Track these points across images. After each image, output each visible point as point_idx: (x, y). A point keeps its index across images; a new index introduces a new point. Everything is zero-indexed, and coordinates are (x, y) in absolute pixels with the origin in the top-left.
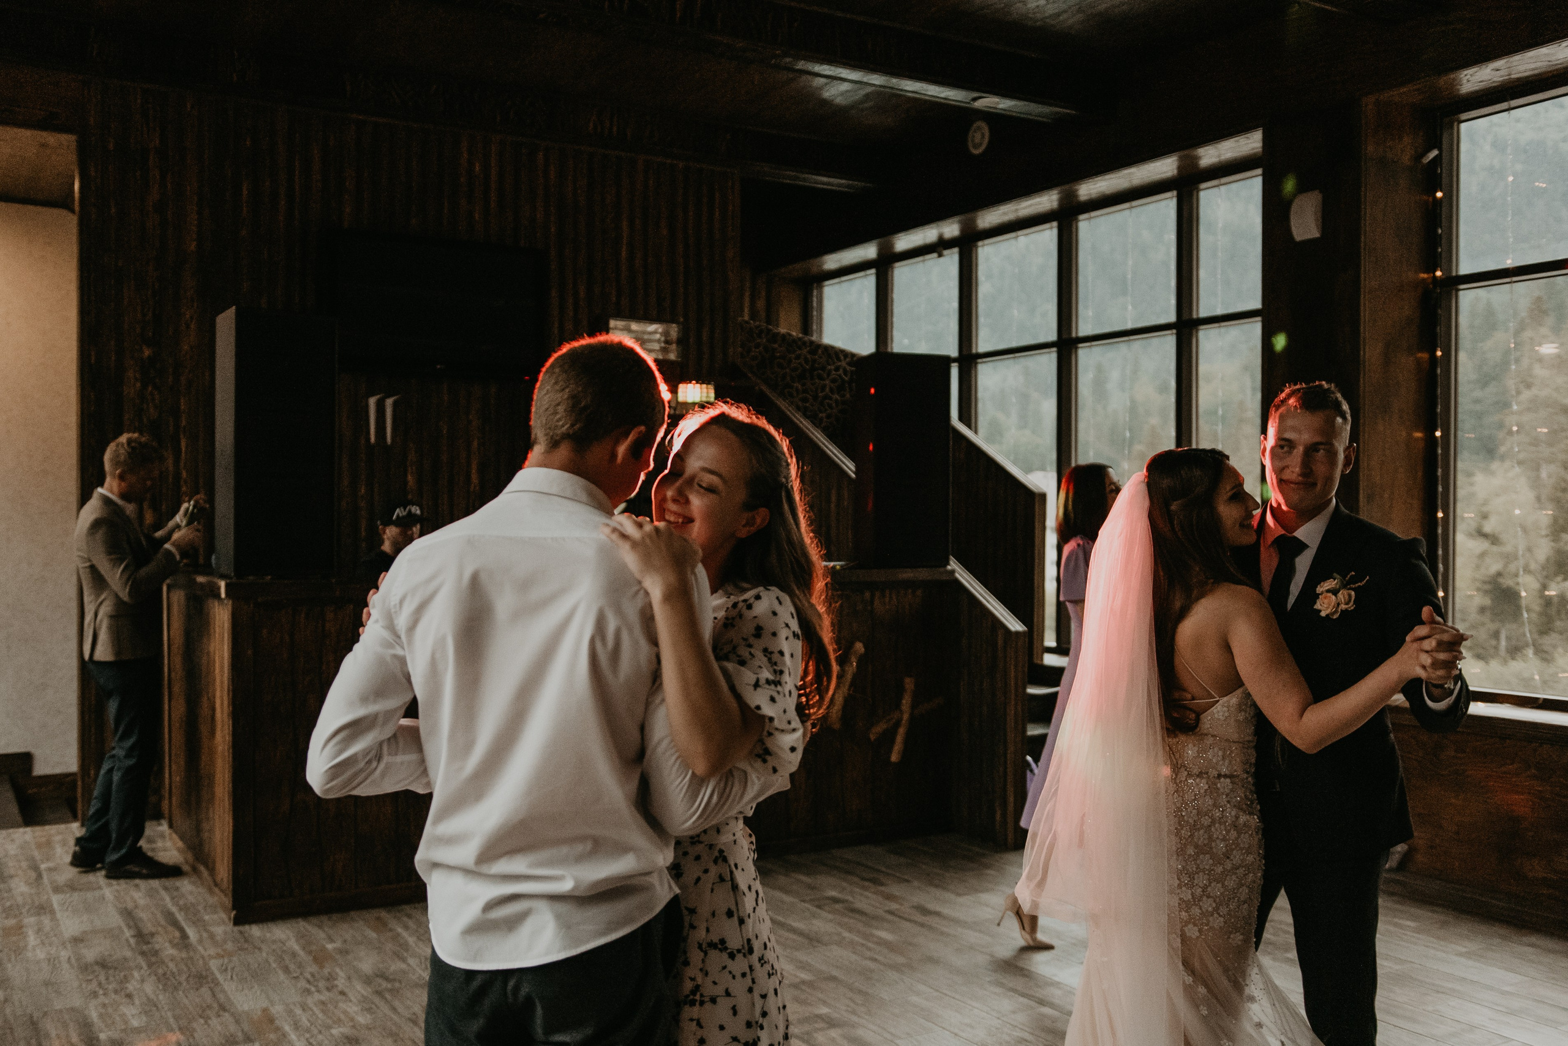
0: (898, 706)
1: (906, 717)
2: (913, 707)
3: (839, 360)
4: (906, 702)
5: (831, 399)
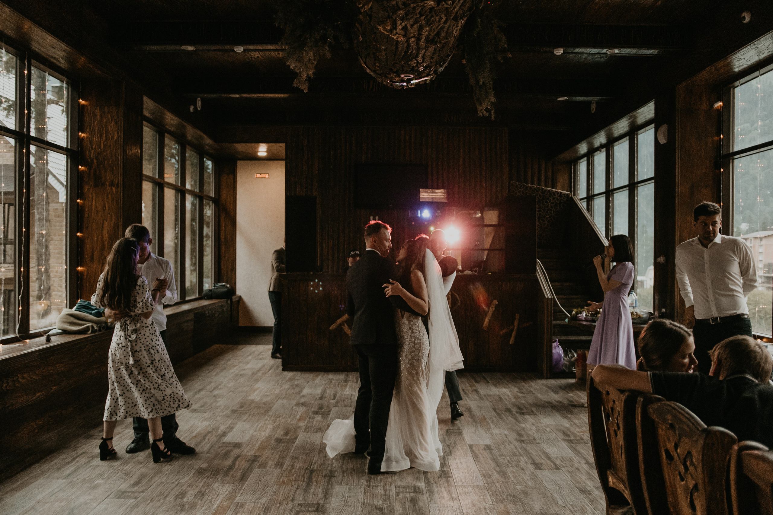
0: (513, 324)
1: (516, 328)
2: (519, 324)
3: (555, 195)
4: (516, 323)
5: (551, 210)
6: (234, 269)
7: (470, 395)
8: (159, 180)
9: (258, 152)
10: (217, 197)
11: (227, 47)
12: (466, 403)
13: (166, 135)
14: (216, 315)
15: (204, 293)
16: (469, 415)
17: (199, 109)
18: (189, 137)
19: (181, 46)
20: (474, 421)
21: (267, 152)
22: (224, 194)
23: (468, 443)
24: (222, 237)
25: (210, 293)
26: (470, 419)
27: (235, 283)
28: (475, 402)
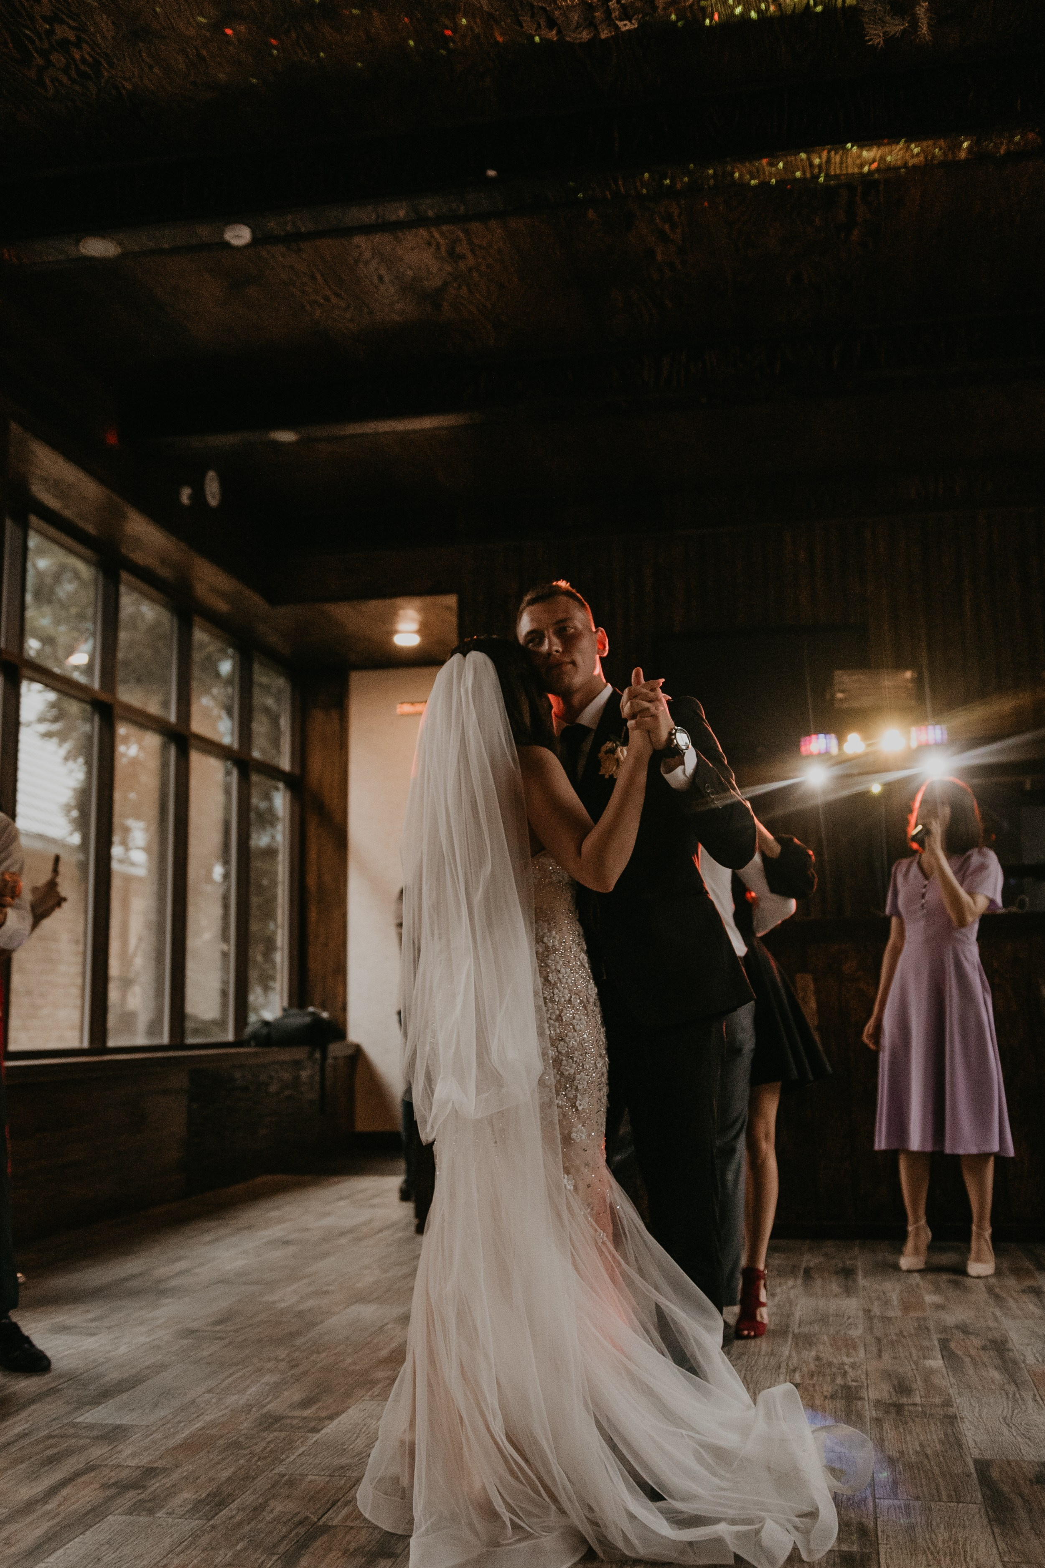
6: (341, 970)
7: (1011, 1303)
8: (105, 697)
9: (394, 632)
10: (297, 771)
11: (204, 232)
12: (992, 1324)
13: (124, 575)
14: (273, 1089)
15: (249, 1030)
16: (998, 1362)
17: (213, 502)
18: (201, 590)
19: (78, 242)
20: (1013, 1379)
21: (419, 632)
22: (316, 763)
23: (976, 1453)
24: (312, 881)
25: (265, 1031)
26: (996, 1375)
27: (344, 1008)
28: (1030, 1323)
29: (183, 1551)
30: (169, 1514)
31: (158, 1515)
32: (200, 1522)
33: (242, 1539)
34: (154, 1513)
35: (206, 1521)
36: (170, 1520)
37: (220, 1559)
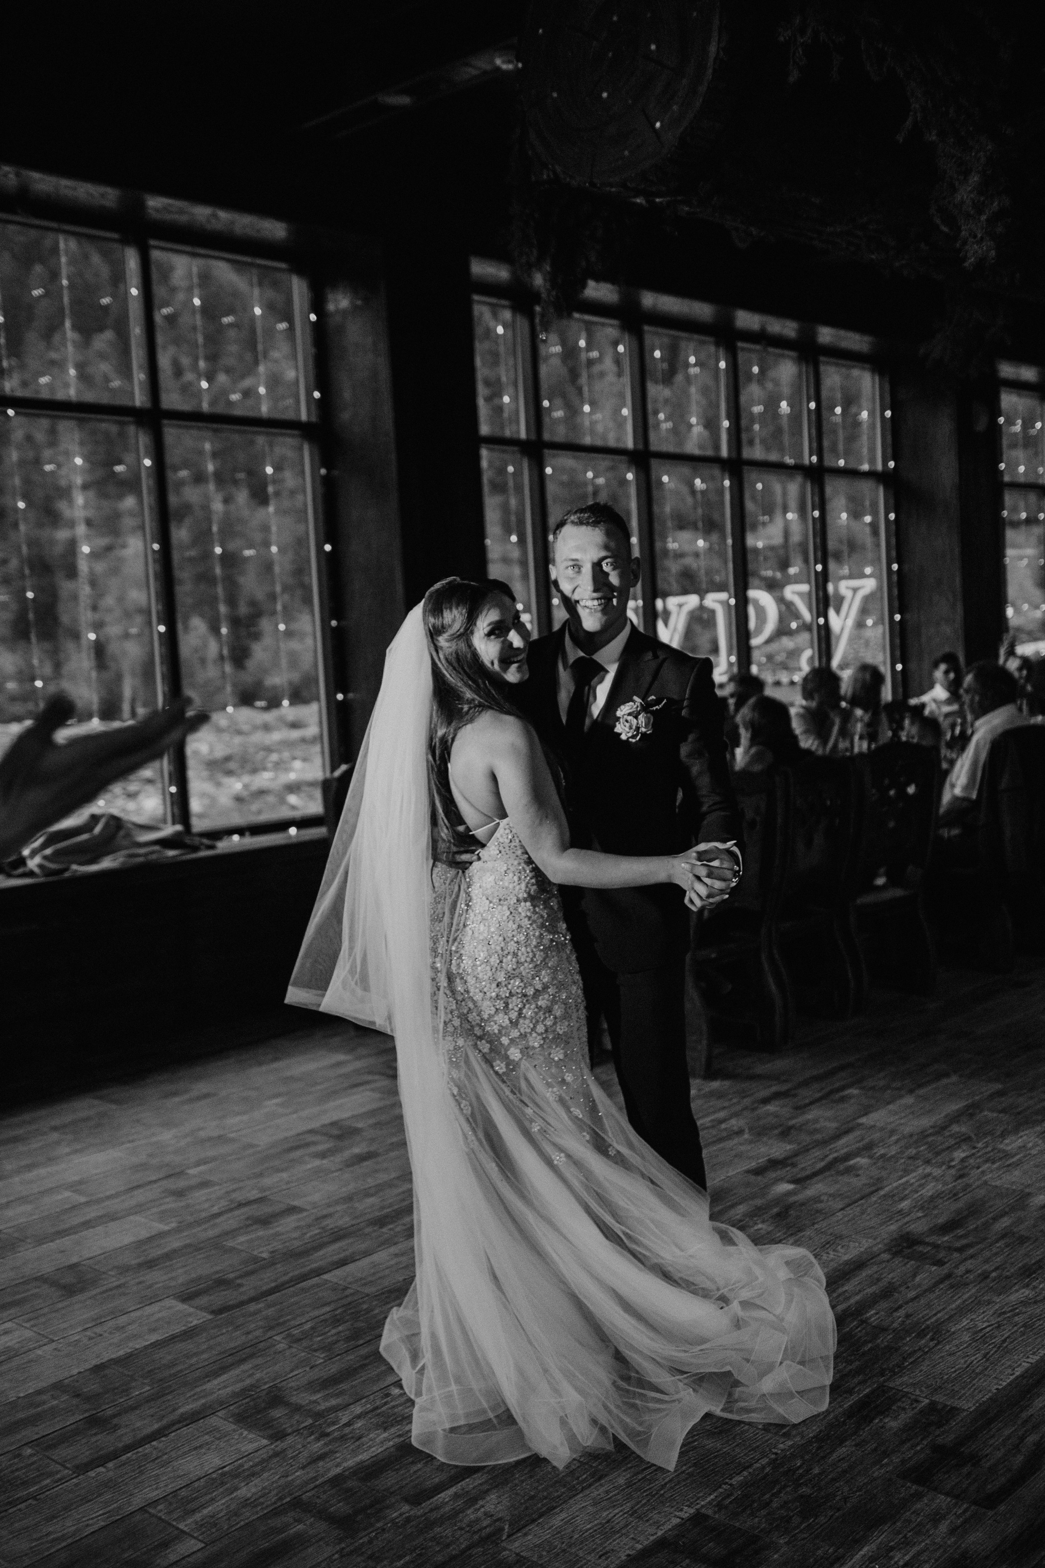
29: (915, 1351)
30: (917, 1401)
31: (927, 1401)
32: (891, 1385)
33: (864, 1354)
34: (930, 1404)
35: (886, 1384)
36: (918, 1393)
37: (889, 1337)
